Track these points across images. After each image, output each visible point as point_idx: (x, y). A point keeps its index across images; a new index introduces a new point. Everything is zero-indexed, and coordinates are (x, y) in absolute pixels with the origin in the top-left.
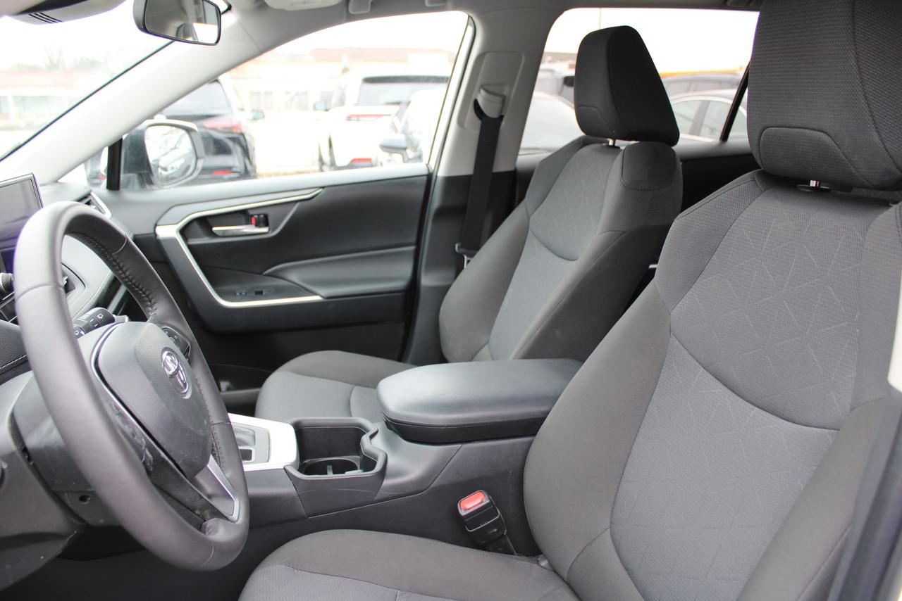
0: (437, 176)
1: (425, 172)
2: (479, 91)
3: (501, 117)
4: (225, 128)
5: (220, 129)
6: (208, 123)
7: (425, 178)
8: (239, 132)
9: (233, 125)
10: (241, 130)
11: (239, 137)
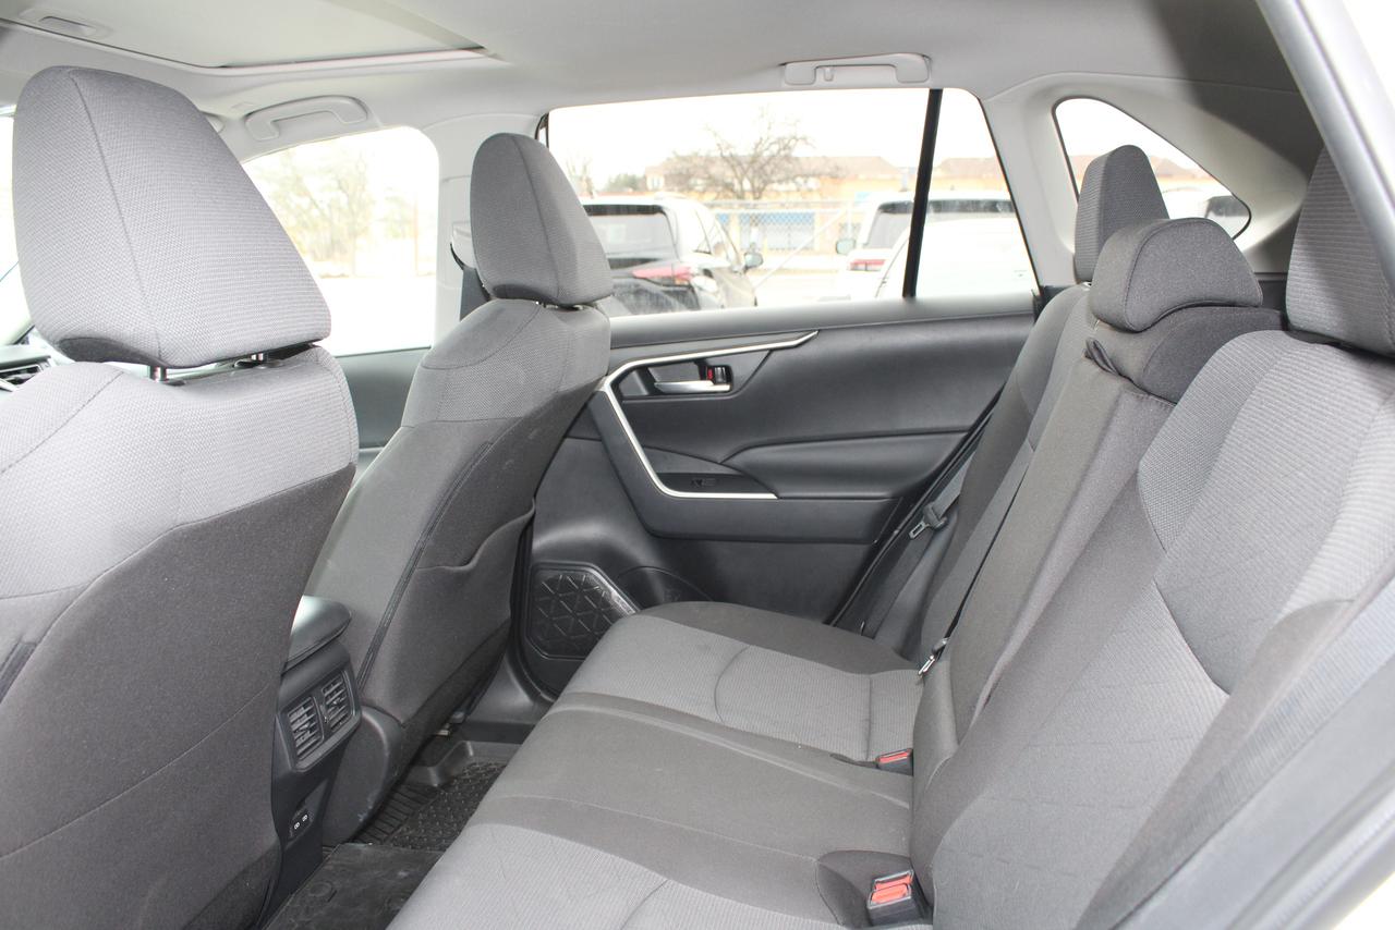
4: (663, 278)
5: (656, 280)
6: (639, 271)
8: (686, 283)
9: (676, 273)
10: (688, 281)
11: (685, 292)
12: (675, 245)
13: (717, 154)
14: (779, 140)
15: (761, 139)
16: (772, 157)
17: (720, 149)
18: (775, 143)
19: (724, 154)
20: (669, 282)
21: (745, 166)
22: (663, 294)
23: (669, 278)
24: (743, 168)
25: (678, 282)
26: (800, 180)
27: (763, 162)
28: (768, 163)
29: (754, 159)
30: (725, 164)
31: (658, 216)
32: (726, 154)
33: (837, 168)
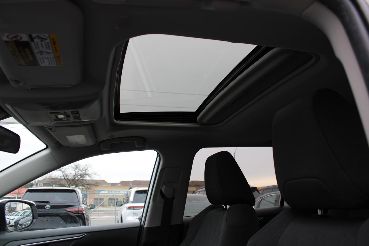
0: (144, 227)
1: (139, 225)
2: (163, 186)
3: (174, 198)
4: (75, 211)
5: (73, 212)
6: (69, 209)
7: (139, 228)
8: (82, 213)
9: (79, 210)
10: (82, 212)
11: (81, 216)
12: (79, 202)
13: (63, 178)
14: (81, 175)
15: (75, 174)
16: (78, 179)
17: (64, 176)
18: (79, 175)
19: (65, 178)
20: (77, 212)
21: (71, 181)
22: (75, 216)
23: (77, 211)
24: (70, 182)
25: (80, 213)
26: (86, 186)
27: (76, 181)
28: (77, 181)
29: (73, 180)
30: (65, 181)
31: (74, 193)
32: (66, 178)
33: (96, 183)
